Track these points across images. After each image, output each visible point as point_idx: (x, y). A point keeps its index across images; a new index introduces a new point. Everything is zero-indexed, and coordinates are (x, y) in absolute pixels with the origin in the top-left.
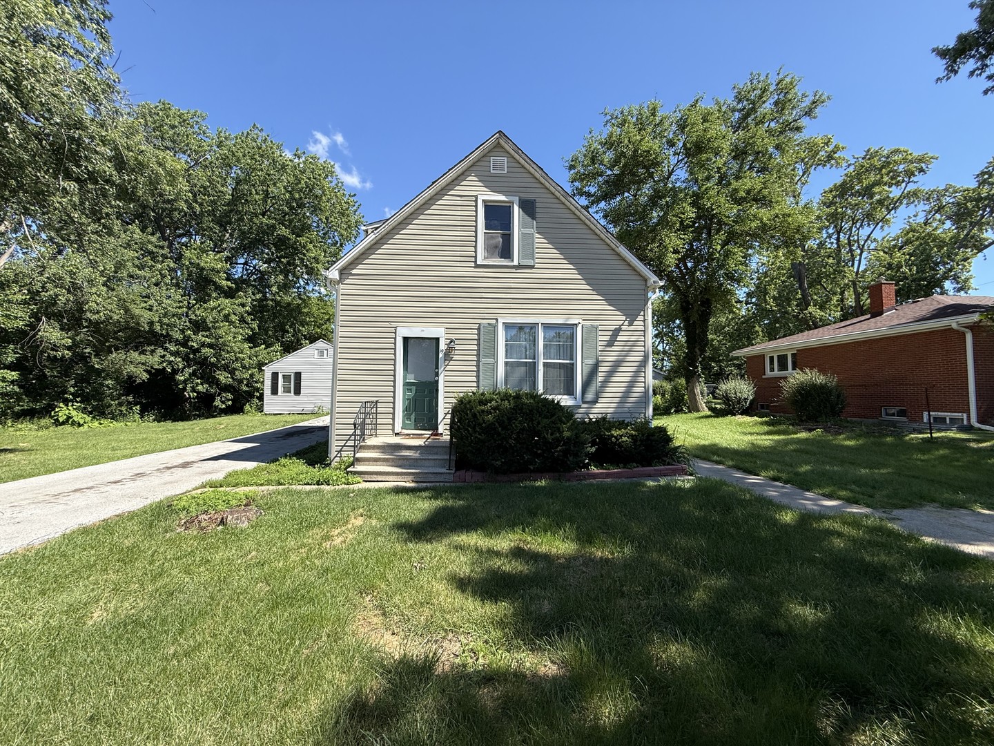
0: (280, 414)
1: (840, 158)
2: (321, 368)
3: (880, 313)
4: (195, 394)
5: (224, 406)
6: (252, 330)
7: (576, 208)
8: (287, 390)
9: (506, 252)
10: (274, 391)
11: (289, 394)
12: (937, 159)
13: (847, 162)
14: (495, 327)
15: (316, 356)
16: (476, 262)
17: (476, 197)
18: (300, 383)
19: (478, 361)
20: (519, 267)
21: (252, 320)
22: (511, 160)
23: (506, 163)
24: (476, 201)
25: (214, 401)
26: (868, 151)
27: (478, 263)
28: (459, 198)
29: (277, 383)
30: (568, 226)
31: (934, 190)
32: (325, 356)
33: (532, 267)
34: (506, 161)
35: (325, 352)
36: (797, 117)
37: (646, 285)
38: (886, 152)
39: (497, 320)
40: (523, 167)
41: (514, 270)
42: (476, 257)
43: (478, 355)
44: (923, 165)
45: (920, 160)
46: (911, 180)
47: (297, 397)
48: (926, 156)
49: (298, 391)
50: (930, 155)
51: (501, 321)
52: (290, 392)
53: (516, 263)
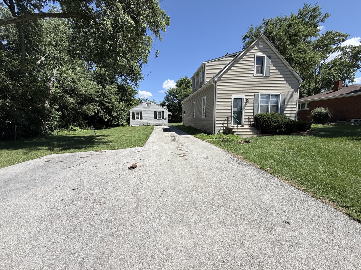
0: (137, 126)
1: (317, 34)
2: (149, 110)
3: (337, 90)
4: (107, 120)
5: (116, 124)
6: (120, 97)
7: (283, 59)
8: (138, 118)
9: (262, 72)
10: (134, 118)
11: (138, 119)
12: (349, 36)
13: (319, 36)
14: (259, 95)
15: (147, 106)
16: (254, 75)
17: (255, 55)
18: (142, 115)
19: (254, 105)
20: (266, 77)
21: (119, 93)
22: (265, 43)
23: (263, 44)
24: (254, 56)
25: (112, 122)
26: (327, 32)
27: (255, 76)
28: (249, 55)
29: (134, 115)
30: (279, 64)
31: (345, 47)
32: (150, 106)
33: (269, 77)
34: (263, 43)
35: (150, 104)
36: (317, 22)
37: (298, 82)
38: (333, 33)
39: (259, 93)
40: (268, 45)
41: (264, 78)
42: (254, 74)
43: (254, 103)
44: (345, 38)
45: (344, 36)
46: (340, 43)
47: (142, 120)
48: (346, 34)
49: (141, 118)
50: (348, 34)
51: (260, 93)
52: (139, 118)
53: (265, 76)
